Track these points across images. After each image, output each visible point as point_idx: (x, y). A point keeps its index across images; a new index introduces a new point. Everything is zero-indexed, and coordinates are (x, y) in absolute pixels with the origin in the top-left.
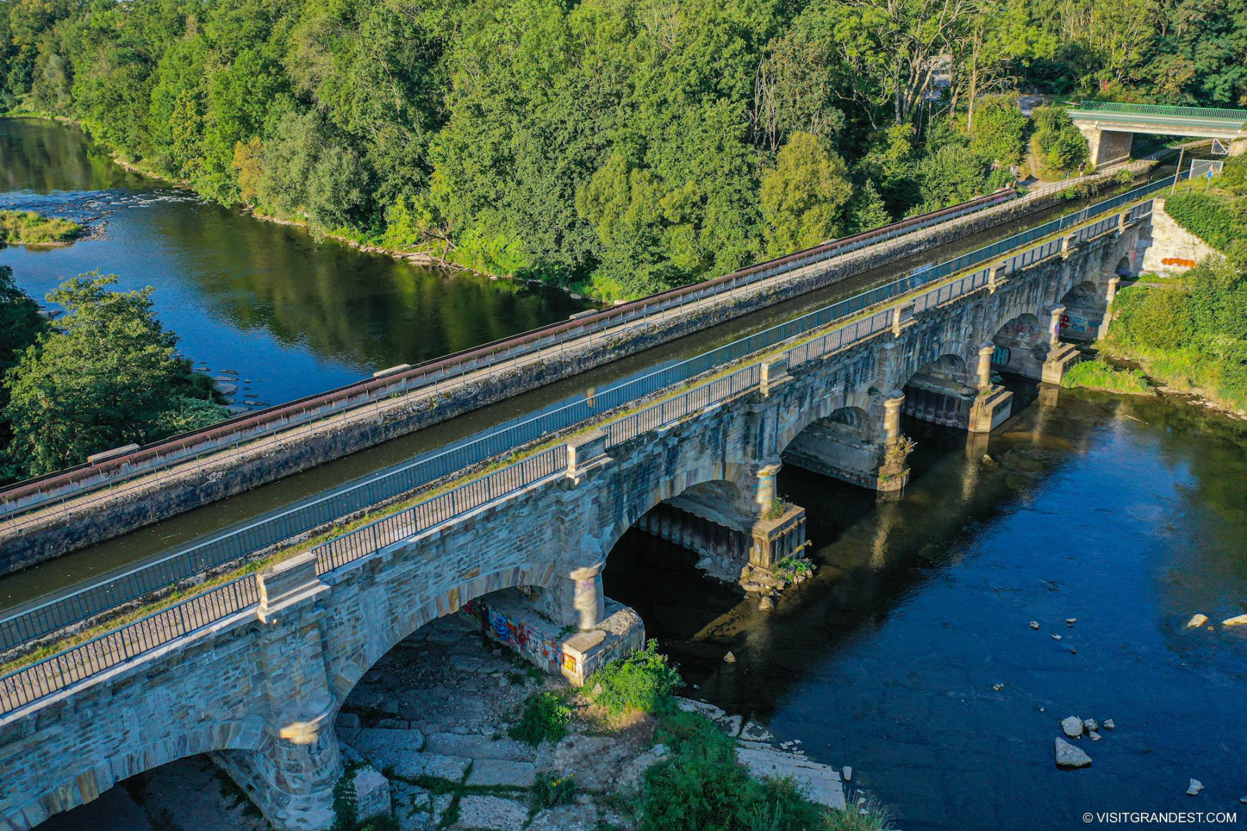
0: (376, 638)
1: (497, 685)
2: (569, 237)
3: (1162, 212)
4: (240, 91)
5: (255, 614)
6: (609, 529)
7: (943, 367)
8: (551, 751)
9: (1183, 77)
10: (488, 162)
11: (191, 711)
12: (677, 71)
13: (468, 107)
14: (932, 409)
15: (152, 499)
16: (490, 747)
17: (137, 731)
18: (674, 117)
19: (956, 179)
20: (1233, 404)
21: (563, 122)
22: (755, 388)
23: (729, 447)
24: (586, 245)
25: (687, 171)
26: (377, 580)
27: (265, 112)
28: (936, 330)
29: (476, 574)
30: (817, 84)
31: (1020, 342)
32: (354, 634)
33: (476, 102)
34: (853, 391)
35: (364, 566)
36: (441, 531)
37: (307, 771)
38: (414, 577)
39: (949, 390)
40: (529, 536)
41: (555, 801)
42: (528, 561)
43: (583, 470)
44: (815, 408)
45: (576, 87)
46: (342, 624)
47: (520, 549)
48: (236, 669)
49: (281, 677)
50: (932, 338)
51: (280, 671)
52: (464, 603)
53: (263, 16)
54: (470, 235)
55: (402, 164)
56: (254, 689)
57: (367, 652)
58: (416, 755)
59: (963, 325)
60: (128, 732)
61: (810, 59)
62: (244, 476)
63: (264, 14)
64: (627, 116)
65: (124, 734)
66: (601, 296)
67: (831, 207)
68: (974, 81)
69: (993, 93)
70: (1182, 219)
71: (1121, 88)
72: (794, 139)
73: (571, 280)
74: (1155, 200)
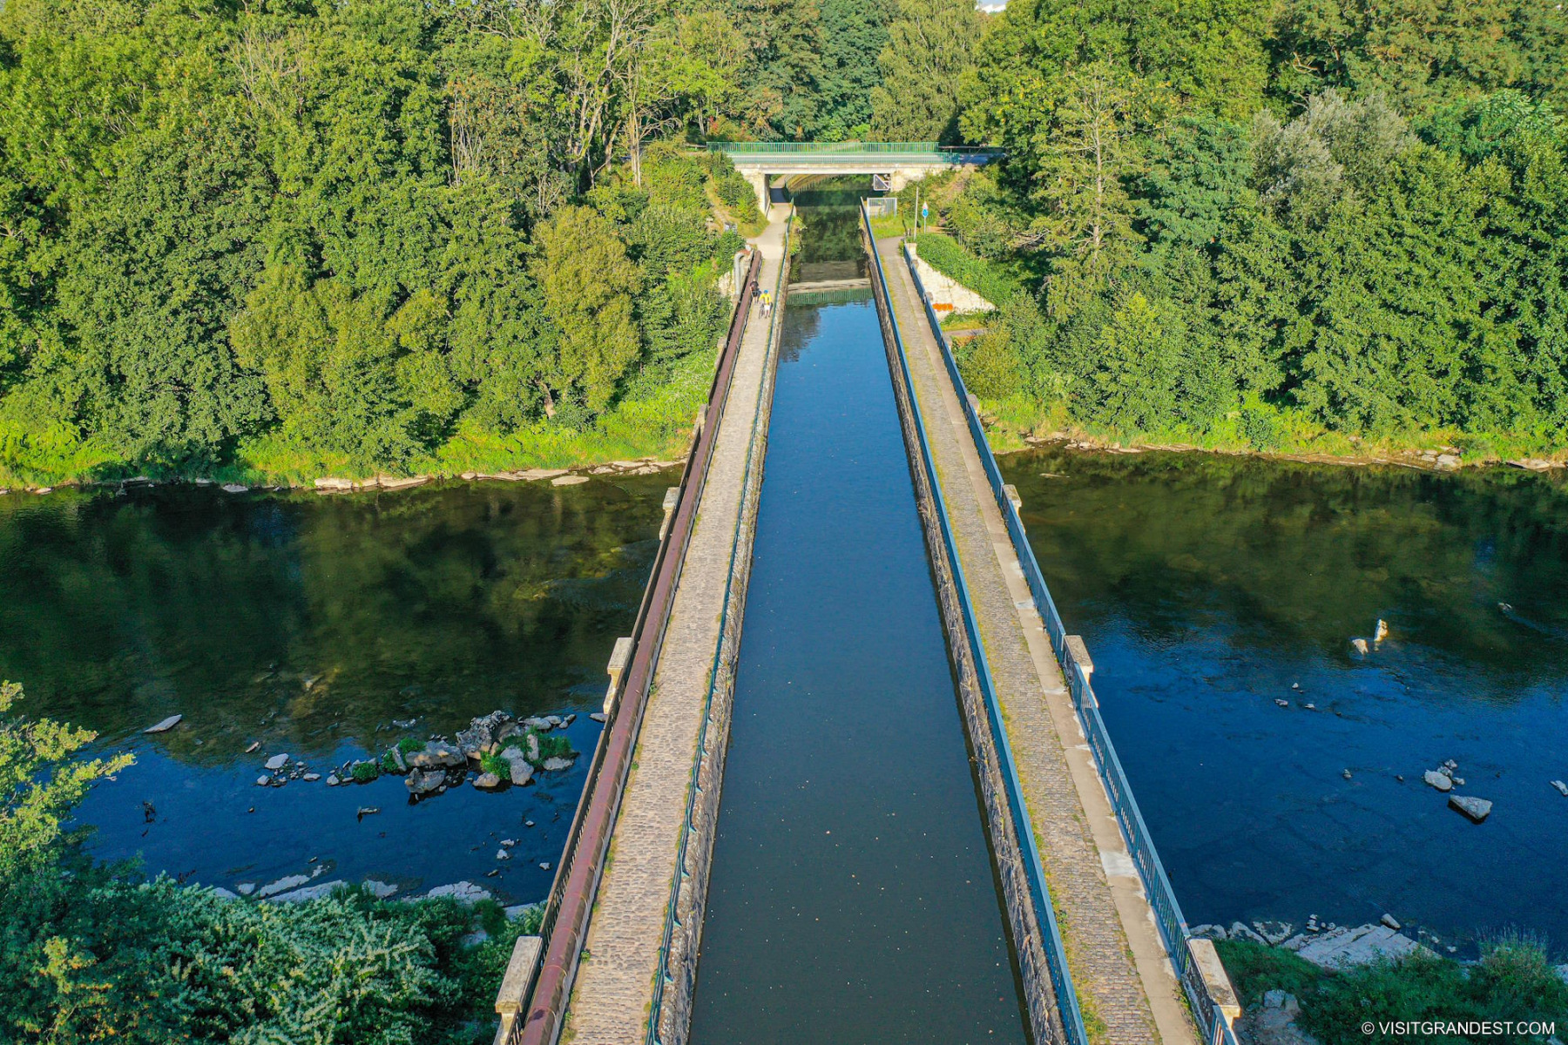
3: (916, 257)
61: (520, 108)
66: (285, 479)
67: (627, 298)
68: (632, 126)
69: (655, 139)
70: (935, 262)
71: (733, 126)
72: (566, 217)
73: (219, 465)
74: (907, 245)
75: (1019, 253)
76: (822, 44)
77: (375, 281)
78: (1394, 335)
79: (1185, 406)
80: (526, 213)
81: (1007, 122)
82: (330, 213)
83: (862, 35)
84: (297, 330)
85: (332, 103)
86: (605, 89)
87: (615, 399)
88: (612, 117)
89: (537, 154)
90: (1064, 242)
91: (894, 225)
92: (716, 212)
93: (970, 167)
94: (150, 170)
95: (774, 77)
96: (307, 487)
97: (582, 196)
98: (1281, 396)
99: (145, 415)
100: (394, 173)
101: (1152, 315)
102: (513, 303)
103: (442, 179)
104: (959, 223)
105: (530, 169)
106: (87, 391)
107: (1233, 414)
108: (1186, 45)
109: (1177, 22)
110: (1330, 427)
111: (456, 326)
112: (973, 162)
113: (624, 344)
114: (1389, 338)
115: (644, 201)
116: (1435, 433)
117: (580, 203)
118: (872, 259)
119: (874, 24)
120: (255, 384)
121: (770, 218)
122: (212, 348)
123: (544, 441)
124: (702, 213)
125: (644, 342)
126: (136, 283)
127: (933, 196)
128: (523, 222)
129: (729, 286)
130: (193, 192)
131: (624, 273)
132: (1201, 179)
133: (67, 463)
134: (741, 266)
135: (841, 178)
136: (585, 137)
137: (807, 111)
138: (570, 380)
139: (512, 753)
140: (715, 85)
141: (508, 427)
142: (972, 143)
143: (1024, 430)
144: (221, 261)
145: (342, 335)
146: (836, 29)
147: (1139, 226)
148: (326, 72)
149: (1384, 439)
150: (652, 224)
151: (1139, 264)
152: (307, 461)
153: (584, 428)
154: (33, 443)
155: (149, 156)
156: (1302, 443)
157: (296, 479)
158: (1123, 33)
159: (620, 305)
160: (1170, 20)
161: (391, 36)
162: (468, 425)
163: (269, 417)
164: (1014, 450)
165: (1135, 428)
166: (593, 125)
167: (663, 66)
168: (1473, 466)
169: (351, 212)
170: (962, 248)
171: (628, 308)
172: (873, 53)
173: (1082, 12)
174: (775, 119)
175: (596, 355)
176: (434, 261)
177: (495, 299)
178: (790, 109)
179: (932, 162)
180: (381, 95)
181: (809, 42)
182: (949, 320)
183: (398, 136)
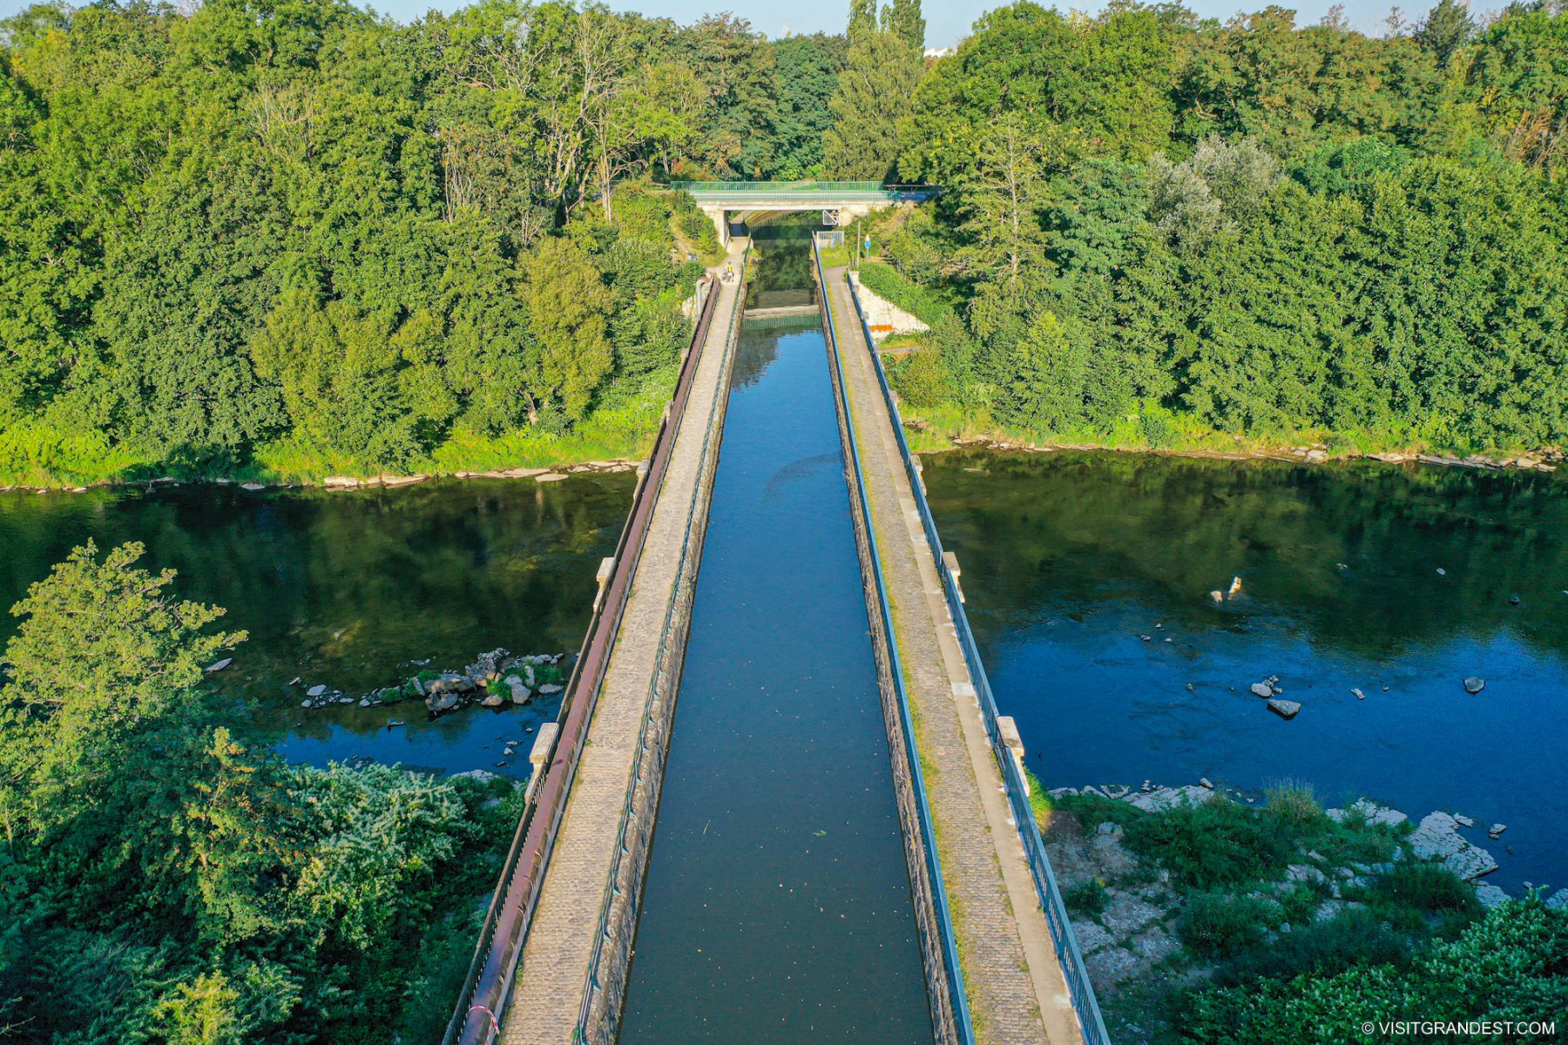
3: (858, 283)
9: (734, 151)
30: (522, 180)
61: (507, 153)
66: (298, 478)
67: (601, 317)
68: (603, 167)
69: (624, 179)
70: (876, 288)
71: (695, 166)
72: (547, 246)
73: (239, 466)
74: (850, 273)
75: (952, 280)
76: (778, 90)
77: (380, 302)
78: (1267, 345)
79: (1090, 409)
80: (511, 244)
81: (940, 164)
82: (339, 243)
83: (816, 82)
84: (311, 345)
85: (339, 147)
86: (579, 134)
87: (590, 408)
88: (585, 160)
89: (520, 192)
90: (986, 267)
91: (841, 255)
92: (679, 244)
93: (910, 204)
94: (178, 205)
95: (733, 121)
96: (318, 484)
97: (558, 230)
98: (1173, 402)
99: (173, 421)
100: (395, 209)
101: (1060, 331)
102: (502, 321)
103: (437, 213)
104: (898, 254)
105: (514, 205)
106: (121, 399)
107: (1133, 417)
108: (1098, 95)
109: (1089, 76)
110: (1217, 427)
111: (451, 342)
112: (913, 199)
113: (598, 358)
114: (1262, 348)
115: (614, 234)
116: (1307, 432)
117: (559, 235)
118: (819, 286)
119: (827, 71)
120: (273, 393)
121: (729, 250)
122: (235, 362)
123: (528, 444)
124: (667, 245)
125: (617, 358)
126: (167, 305)
127: (876, 230)
128: (509, 250)
129: (690, 309)
130: (216, 226)
131: (600, 296)
132: (1105, 213)
133: (99, 466)
134: (702, 292)
135: (797, 214)
136: (562, 176)
137: (765, 153)
138: (551, 390)
139: (512, 681)
140: (678, 129)
141: (496, 431)
142: (909, 181)
143: (951, 433)
144: (241, 286)
145: (351, 350)
146: (791, 76)
147: (1051, 254)
148: (334, 122)
149: (1263, 437)
150: (622, 255)
151: (1051, 287)
152: (317, 464)
153: (563, 433)
154: (66, 449)
155: (178, 194)
156: (1192, 441)
157: (307, 477)
158: (1041, 85)
159: (596, 324)
160: (1082, 73)
161: (386, 88)
162: (460, 430)
163: (284, 423)
164: (943, 450)
165: (1048, 429)
166: (568, 166)
167: (632, 114)
168: (1338, 460)
169: (357, 242)
170: (901, 277)
171: (602, 327)
172: (826, 97)
173: (1004, 66)
174: (734, 160)
175: (574, 367)
176: (430, 286)
177: (486, 318)
178: (748, 150)
179: (878, 199)
180: (383, 141)
181: (765, 89)
182: (889, 339)
183: (397, 176)
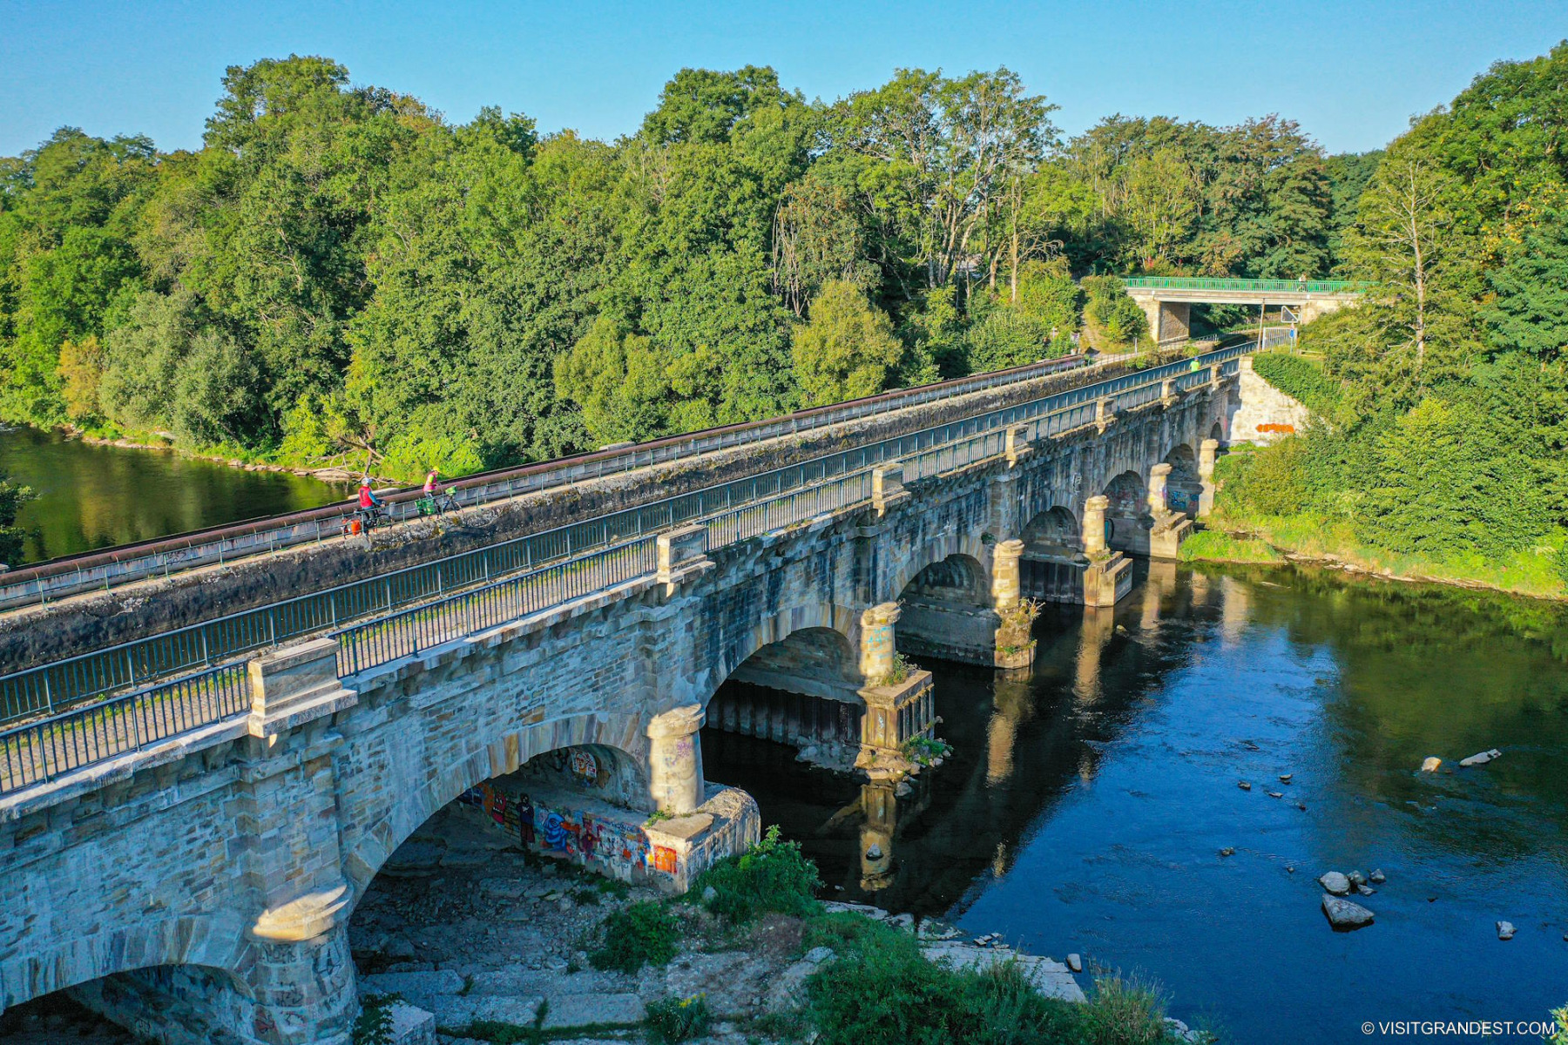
0: (407, 800)
1: (556, 907)
2: (541, 427)
3: (1251, 371)
4: (69, 278)
5: (244, 726)
6: (704, 675)
7: (1049, 532)
8: (659, 976)
9: (1230, 253)
10: (429, 340)
11: (134, 892)
12: (677, 215)
13: (402, 274)
14: (1041, 584)
15: (35, 630)
16: (566, 982)
17: (48, 919)
18: (676, 270)
19: (1012, 348)
20: (1375, 563)
21: (531, 286)
22: (868, 502)
23: (838, 583)
24: (567, 436)
25: (697, 334)
26: (413, 704)
27: (105, 304)
28: (1046, 471)
29: (539, 718)
30: (848, 233)
31: (1122, 512)
32: (377, 789)
33: (411, 267)
34: (967, 534)
35: (399, 671)
36: (503, 634)
37: (310, 1002)
38: (460, 710)
39: (1058, 558)
40: (608, 671)
41: (684, 1033)
42: (605, 708)
43: (680, 573)
44: (928, 549)
45: (545, 242)
46: (360, 771)
47: (595, 688)
48: (206, 826)
49: (276, 841)
50: (1043, 481)
51: (274, 832)
52: (525, 760)
53: (99, 194)
54: (401, 443)
55: (306, 355)
56: (232, 864)
57: (393, 822)
58: (458, 999)
59: (1073, 472)
60: (32, 918)
61: (836, 204)
62: (175, 607)
63: (101, 193)
64: (612, 275)
65: (27, 921)
68: (1015, 246)
69: (1036, 259)
70: (1273, 378)
71: (1169, 264)
74: (1241, 358)
84: (602, 371)
89: (845, 245)
92: (1087, 330)
105: (837, 256)
169: (666, 281)
